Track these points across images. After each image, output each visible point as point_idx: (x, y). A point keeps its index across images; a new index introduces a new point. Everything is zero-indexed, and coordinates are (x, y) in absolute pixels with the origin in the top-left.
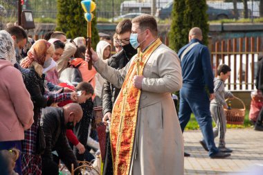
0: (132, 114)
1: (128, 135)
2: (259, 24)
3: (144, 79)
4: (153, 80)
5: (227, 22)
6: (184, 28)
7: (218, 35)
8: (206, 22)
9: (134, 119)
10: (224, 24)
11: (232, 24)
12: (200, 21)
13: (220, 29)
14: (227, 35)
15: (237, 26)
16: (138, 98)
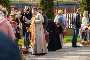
0: (34, 28)
1: (34, 33)
2: (72, 2)
3: (36, 20)
4: (37, 20)
5: (59, 1)
6: (44, 4)
7: (56, 6)
8: (53, 1)
9: (35, 29)
10: (58, 2)
11: (61, 2)
12: (50, 1)
13: (57, 4)
14: (59, 6)
15: (63, 3)
16: (35, 25)
